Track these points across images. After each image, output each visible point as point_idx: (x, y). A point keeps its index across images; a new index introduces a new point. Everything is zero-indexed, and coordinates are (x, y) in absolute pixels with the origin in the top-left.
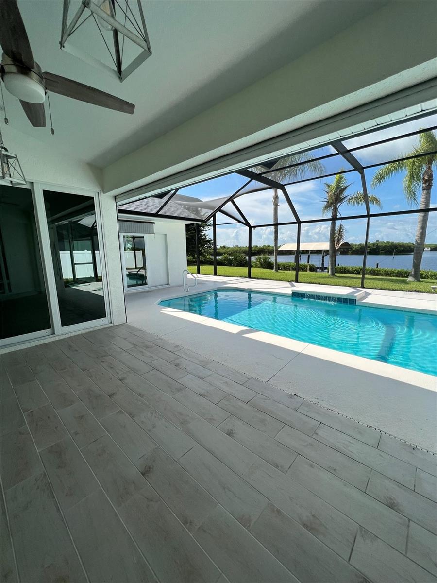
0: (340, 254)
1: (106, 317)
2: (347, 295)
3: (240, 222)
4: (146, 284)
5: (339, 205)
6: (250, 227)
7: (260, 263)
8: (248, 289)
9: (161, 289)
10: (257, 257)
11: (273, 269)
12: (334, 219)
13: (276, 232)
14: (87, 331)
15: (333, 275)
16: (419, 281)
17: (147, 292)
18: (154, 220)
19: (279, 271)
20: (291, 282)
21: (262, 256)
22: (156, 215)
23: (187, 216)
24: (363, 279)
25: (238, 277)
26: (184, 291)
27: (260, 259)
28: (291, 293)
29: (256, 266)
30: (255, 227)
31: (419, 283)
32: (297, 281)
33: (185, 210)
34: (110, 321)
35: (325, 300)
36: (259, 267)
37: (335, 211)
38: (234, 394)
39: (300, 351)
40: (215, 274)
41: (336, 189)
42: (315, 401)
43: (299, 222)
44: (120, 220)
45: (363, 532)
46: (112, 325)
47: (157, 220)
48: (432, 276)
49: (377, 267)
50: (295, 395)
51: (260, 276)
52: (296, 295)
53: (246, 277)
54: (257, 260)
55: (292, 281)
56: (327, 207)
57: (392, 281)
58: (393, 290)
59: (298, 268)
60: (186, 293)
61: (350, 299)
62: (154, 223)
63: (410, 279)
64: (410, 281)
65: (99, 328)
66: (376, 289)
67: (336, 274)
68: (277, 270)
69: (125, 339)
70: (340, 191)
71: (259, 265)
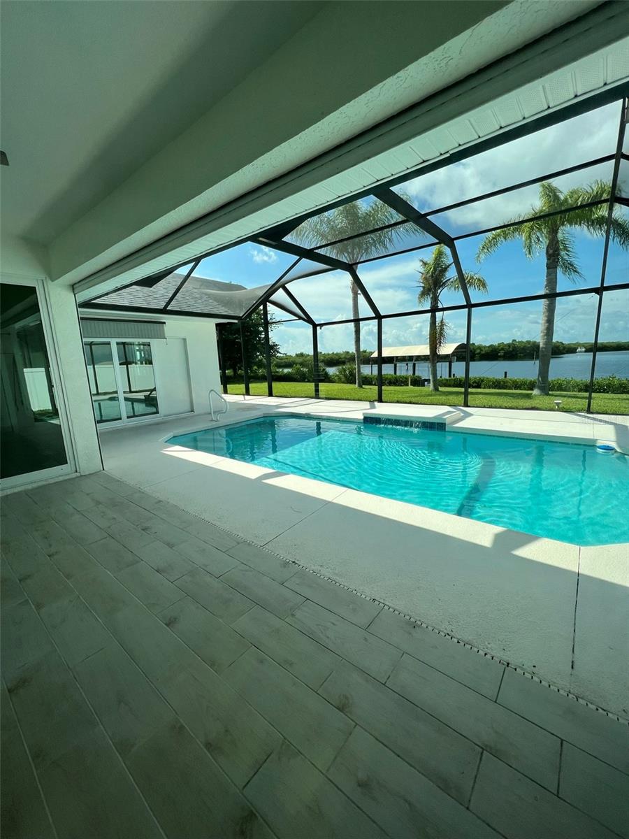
0: (457, 361)
1: (67, 463)
2: (434, 418)
3: (300, 318)
4: (157, 412)
5: (439, 291)
6: (315, 326)
7: (345, 376)
8: (306, 414)
9: (180, 419)
10: (341, 367)
11: (355, 384)
12: (434, 310)
13: (357, 332)
14: (35, 485)
15: (436, 389)
16: (548, 394)
17: (157, 424)
18: (165, 319)
19: (363, 386)
20: (371, 402)
21: (347, 366)
22: (164, 311)
23: (215, 311)
24: (466, 394)
25: (302, 397)
26: (212, 420)
27: (345, 370)
28: (362, 417)
29: (340, 381)
30: (321, 325)
31: (545, 397)
32: (380, 400)
33: (215, 303)
34: (74, 470)
35: (406, 426)
36: (343, 383)
37: (435, 300)
38: (206, 566)
39: (330, 500)
40: (271, 394)
41: (435, 269)
42: (316, 568)
43: (379, 317)
44: (82, 319)
45: (284, 747)
46: (78, 474)
47: (168, 319)
48: (574, 387)
49: (506, 376)
50: (294, 562)
51: (334, 394)
52: (370, 421)
53: (312, 398)
54: (340, 372)
55: (374, 401)
56: (423, 294)
57: (512, 396)
58: (506, 408)
59: (381, 381)
60: (215, 423)
61: (438, 423)
62: (164, 323)
63: (536, 392)
64: (535, 395)
65: (57, 480)
66: (484, 407)
67: (440, 389)
68: (360, 386)
69: (88, 494)
70: (440, 271)
71: (343, 379)
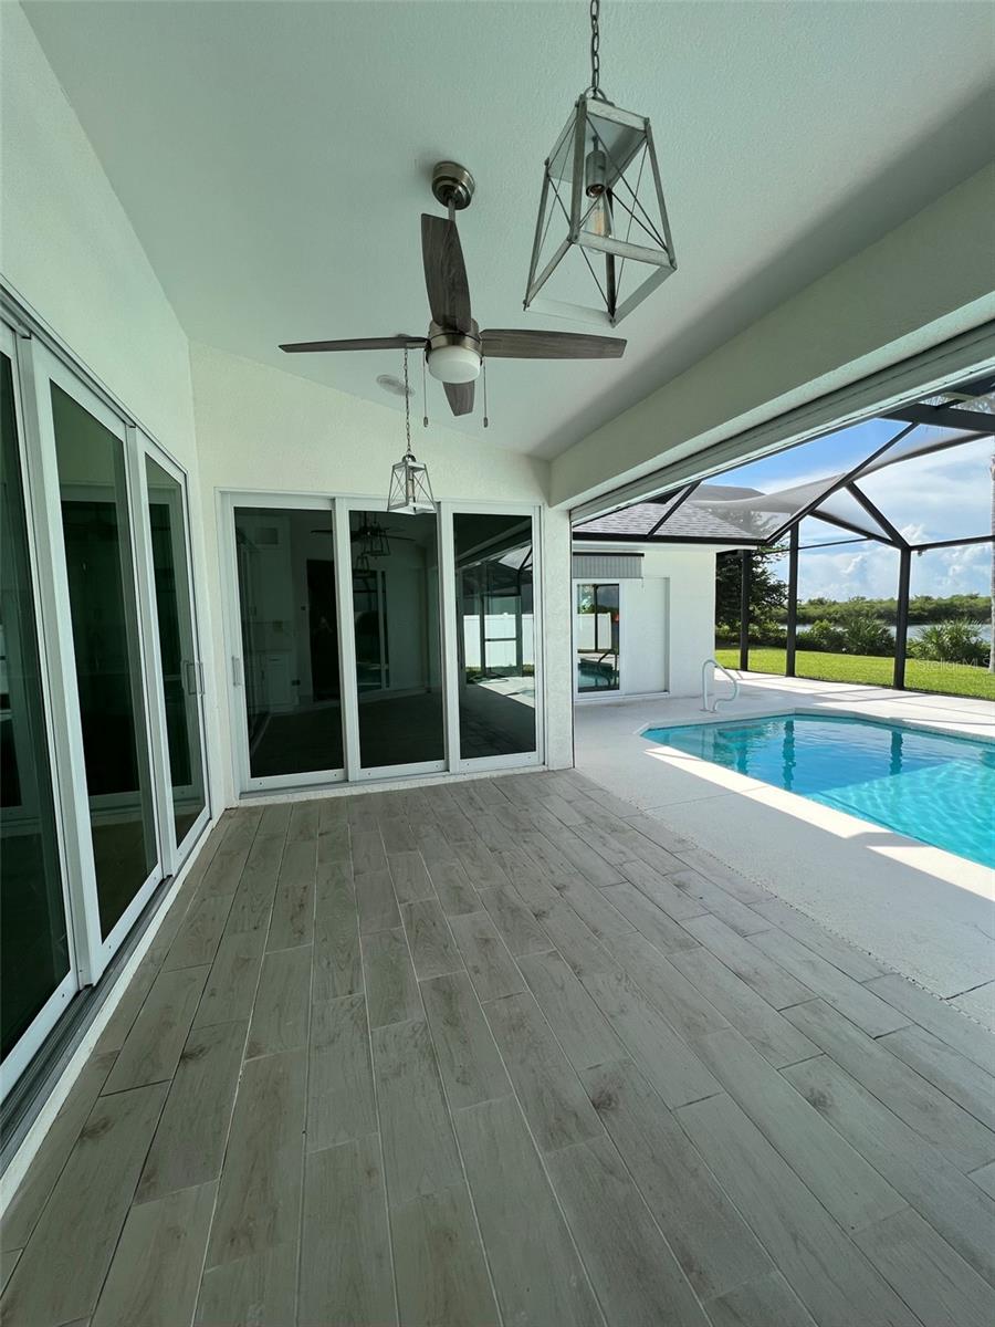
1: (535, 750)
3: (870, 536)
4: (616, 687)
6: (906, 550)
7: (940, 646)
9: (648, 701)
10: (928, 628)
11: (987, 665)
14: (501, 773)
17: (619, 705)
18: (642, 548)
21: (946, 627)
22: (650, 538)
23: (721, 534)
25: (859, 683)
26: (704, 710)
27: (939, 635)
29: (924, 654)
30: (921, 548)
33: (718, 521)
34: (542, 761)
36: (933, 658)
40: (791, 673)
46: (545, 768)
47: (648, 549)
51: (935, 684)
53: (885, 686)
54: (927, 637)
60: (710, 715)
62: (643, 555)
65: (522, 771)
69: (569, 802)
71: (933, 651)
